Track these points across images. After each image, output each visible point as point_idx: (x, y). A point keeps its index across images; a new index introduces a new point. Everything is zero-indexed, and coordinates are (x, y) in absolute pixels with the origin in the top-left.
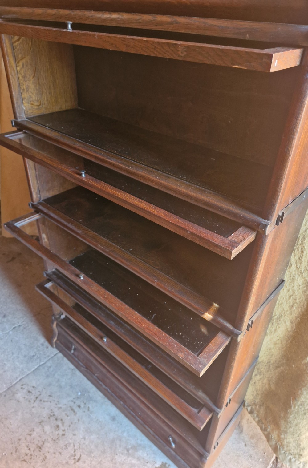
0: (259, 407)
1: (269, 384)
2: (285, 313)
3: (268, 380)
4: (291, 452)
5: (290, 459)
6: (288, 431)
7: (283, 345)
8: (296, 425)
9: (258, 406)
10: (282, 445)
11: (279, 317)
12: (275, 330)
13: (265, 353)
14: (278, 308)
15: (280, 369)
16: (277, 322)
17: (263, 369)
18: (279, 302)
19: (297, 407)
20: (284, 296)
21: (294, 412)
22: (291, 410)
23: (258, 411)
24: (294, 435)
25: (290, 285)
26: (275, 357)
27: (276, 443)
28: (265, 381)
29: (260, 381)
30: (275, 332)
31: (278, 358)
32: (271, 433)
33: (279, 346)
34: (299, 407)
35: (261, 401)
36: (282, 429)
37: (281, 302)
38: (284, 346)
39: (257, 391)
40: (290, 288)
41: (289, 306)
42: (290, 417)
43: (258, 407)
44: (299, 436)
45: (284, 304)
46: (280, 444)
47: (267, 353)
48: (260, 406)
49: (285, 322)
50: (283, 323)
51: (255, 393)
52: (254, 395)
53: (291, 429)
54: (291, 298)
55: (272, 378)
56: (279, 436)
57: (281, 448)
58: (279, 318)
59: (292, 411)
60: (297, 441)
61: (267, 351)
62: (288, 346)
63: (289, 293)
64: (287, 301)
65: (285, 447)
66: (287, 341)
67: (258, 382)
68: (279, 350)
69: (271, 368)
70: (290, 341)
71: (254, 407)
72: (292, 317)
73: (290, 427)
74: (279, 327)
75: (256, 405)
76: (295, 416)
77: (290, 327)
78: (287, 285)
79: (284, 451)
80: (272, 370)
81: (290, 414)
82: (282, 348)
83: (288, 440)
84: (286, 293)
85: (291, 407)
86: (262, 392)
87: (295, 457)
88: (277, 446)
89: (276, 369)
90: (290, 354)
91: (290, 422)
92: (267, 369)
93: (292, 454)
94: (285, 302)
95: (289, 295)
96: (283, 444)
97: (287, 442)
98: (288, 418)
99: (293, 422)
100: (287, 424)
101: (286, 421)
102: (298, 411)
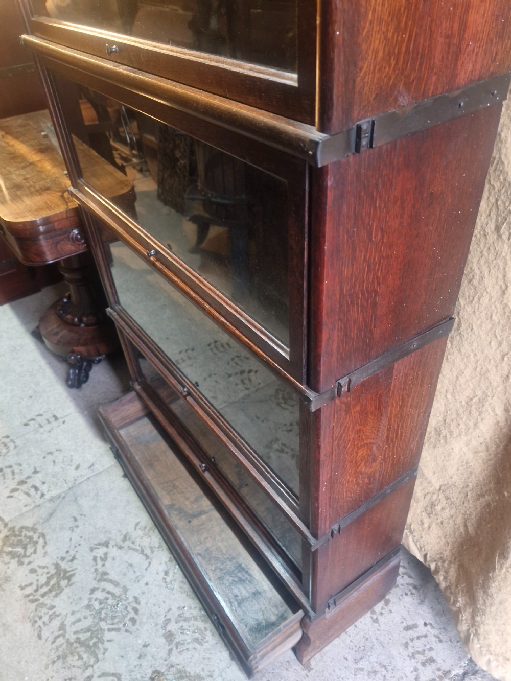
0: (448, 564)
1: (466, 526)
2: (494, 391)
3: (465, 518)
4: (492, 649)
5: (489, 661)
6: (488, 611)
7: (490, 454)
8: (501, 603)
9: (446, 563)
10: (477, 634)
11: (482, 398)
12: (476, 425)
13: (458, 470)
14: (480, 381)
15: (483, 499)
16: (479, 408)
17: (455, 499)
18: (482, 368)
19: (504, 570)
20: (490, 357)
21: (499, 578)
22: (495, 574)
23: (446, 572)
24: (496, 620)
25: (503, 330)
26: (476, 477)
27: (468, 630)
28: (459, 520)
29: (451, 521)
30: (474, 429)
31: (481, 479)
32: (463, 612)
33: (483, 455)
34: (507, 568)
35: (453, 555)
36: (479, 606)
37: (484, 368)
38: (492, 456)
39: (445, 538)
40: (502, 337)
41: (502, 376)
42: (492, 586)
43: (446, 565)
44: (504, 624)
45: (491, 372)
46: (474, 632)
47: (461, 468)
48: (451, 562)
49: (493, 410)
50: (490, 410)
51: (443, 540)
52: (442, 543)
53: (493, 609)
54: (506, 359)
55: (470, 515)
56: (473, 618)
57: (475, 638)
58: (481, 400)
59: (496, 576)
60: (501, 633)
61: (462, 466)
62: (499, 455)
63: (500, 348)
64: (497, 366)
65: (482, 638)
66: (498, 446)
67: (447, 521)
68: (484, 464)
69: (469, 496)
70: (502, 447)
71: (440, 564)
72: (507, 399)
73: (491, 605)
74: (482, 420)
75: (444, 562)
76: (500, 585)
77: (504, 418)
78: (497, 331)
79: (479, 646)
80: (471, 502)
81: (492, 581)
82: (490, 460)
83: (486, 627)
84: (496, 350)
85: (495, 568)
86: (455, 539)
87: (497, 660)
88: (470, 635)
89: (478, 499)
90: (502, 472)
91: (491, 596)
92: (463, 499)
93: (493, 653)
94: (494, 368)
95: (502, 354)
96: (479, 632)
97: (484, 631)
98: (489, 587)
99: (497, 597)
100: (487, 598)
101: (485, 592)
102: (506, 578)
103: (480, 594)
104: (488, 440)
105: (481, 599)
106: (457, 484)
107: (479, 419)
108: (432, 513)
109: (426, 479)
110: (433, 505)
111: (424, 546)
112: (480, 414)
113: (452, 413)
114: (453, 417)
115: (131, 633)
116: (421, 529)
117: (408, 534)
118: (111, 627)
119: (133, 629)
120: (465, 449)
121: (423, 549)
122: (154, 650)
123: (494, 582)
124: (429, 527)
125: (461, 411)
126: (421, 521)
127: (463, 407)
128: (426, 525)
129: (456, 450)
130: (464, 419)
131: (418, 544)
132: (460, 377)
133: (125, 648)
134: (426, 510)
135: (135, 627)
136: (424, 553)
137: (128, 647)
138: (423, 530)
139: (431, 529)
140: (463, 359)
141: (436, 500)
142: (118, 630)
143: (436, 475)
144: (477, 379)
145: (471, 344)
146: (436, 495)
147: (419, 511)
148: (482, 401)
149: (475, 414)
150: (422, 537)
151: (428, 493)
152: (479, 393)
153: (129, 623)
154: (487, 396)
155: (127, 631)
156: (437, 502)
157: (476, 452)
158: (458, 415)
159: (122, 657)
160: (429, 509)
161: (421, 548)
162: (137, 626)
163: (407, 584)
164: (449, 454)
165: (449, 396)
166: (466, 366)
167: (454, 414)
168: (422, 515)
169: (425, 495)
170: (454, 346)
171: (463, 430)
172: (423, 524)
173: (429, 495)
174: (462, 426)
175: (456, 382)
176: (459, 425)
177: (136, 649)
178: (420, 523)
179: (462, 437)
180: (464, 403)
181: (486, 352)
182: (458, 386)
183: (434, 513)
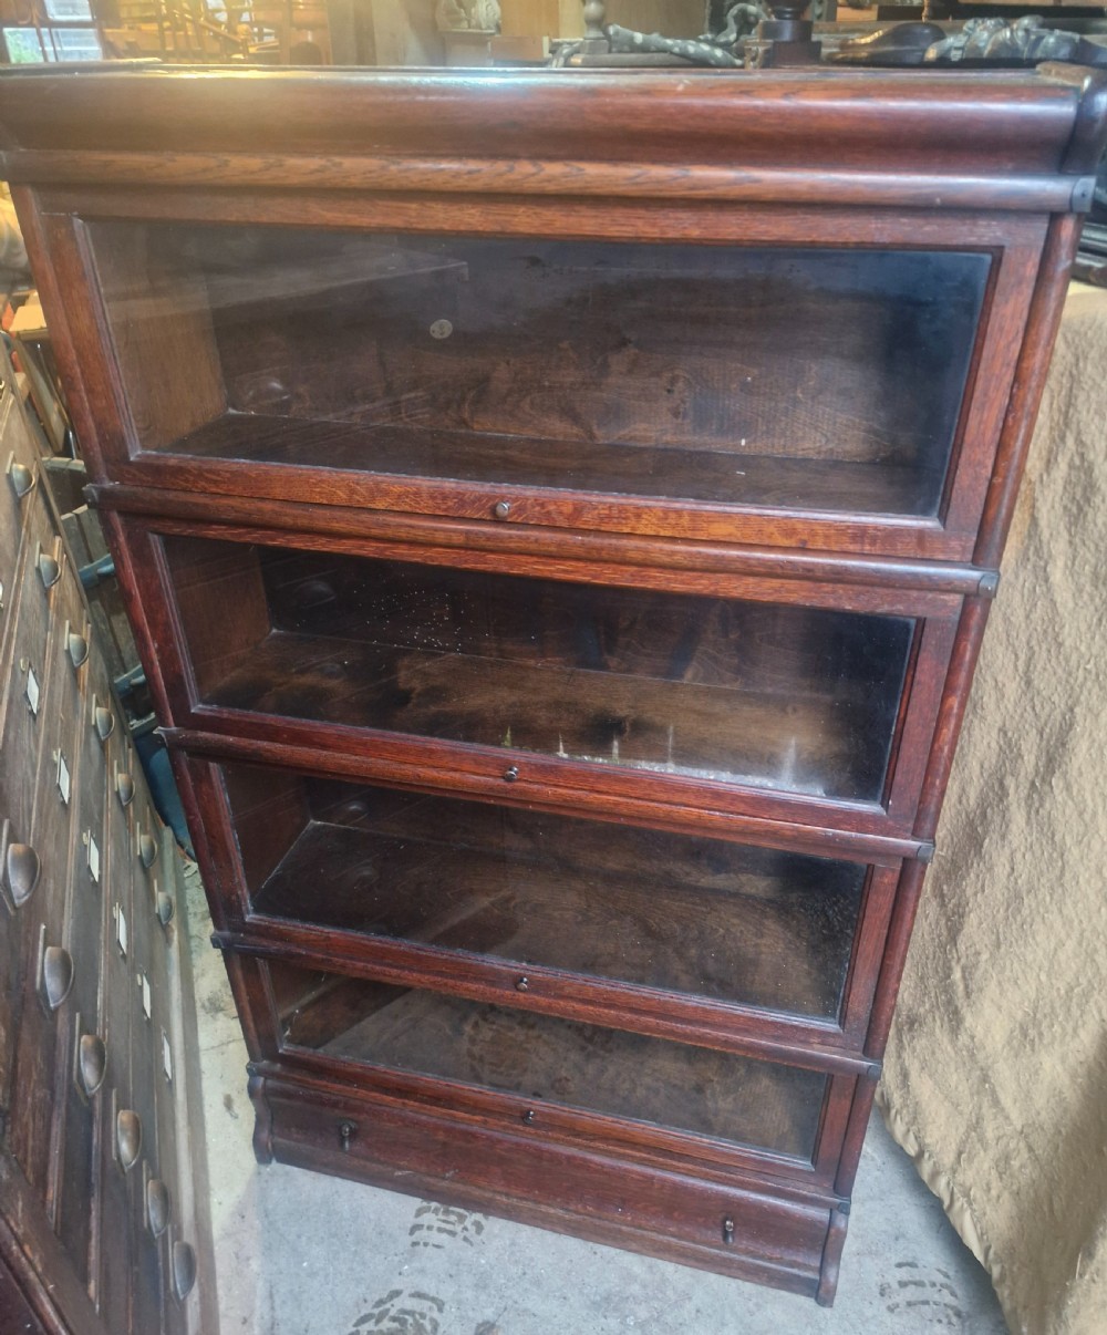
12: (1075, 1030)
19: (1087, 1277)
21: (1079, 1291)
22: (1074, 1284)
23: (1015, 1281)
26: (1071, 1118)
28: (1043, 1190)
29: (1031, 1191)
30: (1072, 1037)
33: (1084, 1082)
34: (1092, 1274)
35: (1029, 1251)
38: (1096, 1086)
39: (1020, 1220)
42: (1068, 1305)
43: (1015, 1268)
45: (1100, 953)
47: (1052, 1100)
48: (1023, 1264)
49: (1100, 1012)
50: (1095, 1011)
51: (1017, 1224)
52: (1014, 1229)
55: (1059, 1183)
58: (1085, 993)
59: (1076, 1286)
61: (1054, 1096)
67: (1025, 1189)
69: (1060, 1150)
71: (1007, 1267)
74: (1084, 1024)
75: (1014, 1263)
76: (1079, 1302)
80: (1062, 1160)
81: (1069, 1295)
89: (1073, 1157)
91: (1066, 1323)
92: (1051, 1154)
98: (1064, 1306)
99: (1073, 1324)
100: (1060, 1326)
101: (1059, 1315)
102: (1089, 1291)
103: (1051, 1318)
104: (1091, 1059)
105: (1051, 1328)
106: (1045, 1127)
107: (1080, 1023)
108: (1005, 1173)
109: (1003, 1110)
110: (1007, 1158)
111: (987, 1233)
112: (1081, 1016)
113: (1045, 1004)
114: (1046, 1011)
115: (472, 1244)
116: (985, 1198)
117: (965, 1205)
118: (444, 1225)
119: (476, 1239)
120: (1059, 1068)
121: (985, 1237)
122: (503, 1281)
123: (1071, 1296)
124: (999, 1197)
125: (1057, 1005)
126: (988, 1185)
127: (1061, 998)
128: (994, 1193)
129: (1047, 1065)
130: (1060, 1019)
131: (978, 1226)
132: (1059, 950)
133: (458, 1265)
134: (997, 1166)
135: (480, 1238)
136: (987, 1244)
137: (464, 1265)
138: (989, 1200)
139: (1001, 1201)
140: (1064, 924)
141: (1014, 1150)
142: (452, 1233)
143: (1018, 1105)
144: (1082, 958)
145: (1075, 904)
146: (1015, 1141)
147: (986, 1166)
148: (1086, 995)
149: (1076, 1012)
150: (985, 1214)
151: (1003, 1136)
152: (1083, 981)
153: (472, 1229)
154: (1093, 988)
155: (465, 1239)
156: (1015, 1153)
157: (1073, 1076)
158: (1053, 1008)
159: (451, 1276)
160: (1002, 1164)
161: (982, 1234)
162: (483, 1236)
163: (945, 1305)
164: (1036, 1073)
165: (1043, 977)
166: (1068, 936)
167: (1048, 1007)
168: (990, 1174)
169: (998, 1139)
170: (1054, 902)
171: (1057, 1035)
172: (989, 1190)
173: (1005, 1140)
174: (1056, 1028)
175: (1053, 957)
176: (1053, 1025)
177: (474, 1271)
178: (985, 1188)
179: (1056, 1046)
180: (1062, 992)
181: (1094, 920)
182: (1056, 964)
183: (1008, 1173)
